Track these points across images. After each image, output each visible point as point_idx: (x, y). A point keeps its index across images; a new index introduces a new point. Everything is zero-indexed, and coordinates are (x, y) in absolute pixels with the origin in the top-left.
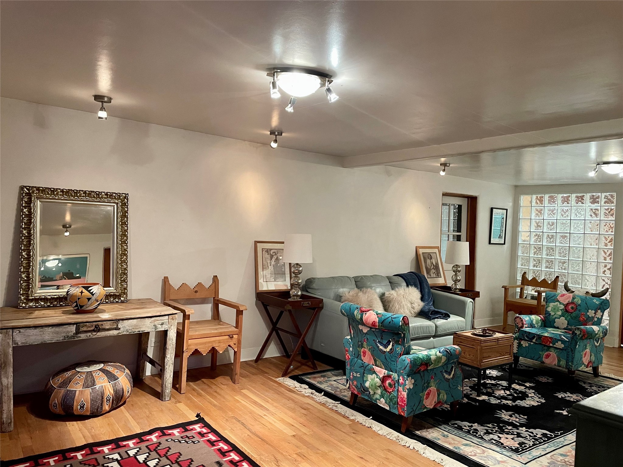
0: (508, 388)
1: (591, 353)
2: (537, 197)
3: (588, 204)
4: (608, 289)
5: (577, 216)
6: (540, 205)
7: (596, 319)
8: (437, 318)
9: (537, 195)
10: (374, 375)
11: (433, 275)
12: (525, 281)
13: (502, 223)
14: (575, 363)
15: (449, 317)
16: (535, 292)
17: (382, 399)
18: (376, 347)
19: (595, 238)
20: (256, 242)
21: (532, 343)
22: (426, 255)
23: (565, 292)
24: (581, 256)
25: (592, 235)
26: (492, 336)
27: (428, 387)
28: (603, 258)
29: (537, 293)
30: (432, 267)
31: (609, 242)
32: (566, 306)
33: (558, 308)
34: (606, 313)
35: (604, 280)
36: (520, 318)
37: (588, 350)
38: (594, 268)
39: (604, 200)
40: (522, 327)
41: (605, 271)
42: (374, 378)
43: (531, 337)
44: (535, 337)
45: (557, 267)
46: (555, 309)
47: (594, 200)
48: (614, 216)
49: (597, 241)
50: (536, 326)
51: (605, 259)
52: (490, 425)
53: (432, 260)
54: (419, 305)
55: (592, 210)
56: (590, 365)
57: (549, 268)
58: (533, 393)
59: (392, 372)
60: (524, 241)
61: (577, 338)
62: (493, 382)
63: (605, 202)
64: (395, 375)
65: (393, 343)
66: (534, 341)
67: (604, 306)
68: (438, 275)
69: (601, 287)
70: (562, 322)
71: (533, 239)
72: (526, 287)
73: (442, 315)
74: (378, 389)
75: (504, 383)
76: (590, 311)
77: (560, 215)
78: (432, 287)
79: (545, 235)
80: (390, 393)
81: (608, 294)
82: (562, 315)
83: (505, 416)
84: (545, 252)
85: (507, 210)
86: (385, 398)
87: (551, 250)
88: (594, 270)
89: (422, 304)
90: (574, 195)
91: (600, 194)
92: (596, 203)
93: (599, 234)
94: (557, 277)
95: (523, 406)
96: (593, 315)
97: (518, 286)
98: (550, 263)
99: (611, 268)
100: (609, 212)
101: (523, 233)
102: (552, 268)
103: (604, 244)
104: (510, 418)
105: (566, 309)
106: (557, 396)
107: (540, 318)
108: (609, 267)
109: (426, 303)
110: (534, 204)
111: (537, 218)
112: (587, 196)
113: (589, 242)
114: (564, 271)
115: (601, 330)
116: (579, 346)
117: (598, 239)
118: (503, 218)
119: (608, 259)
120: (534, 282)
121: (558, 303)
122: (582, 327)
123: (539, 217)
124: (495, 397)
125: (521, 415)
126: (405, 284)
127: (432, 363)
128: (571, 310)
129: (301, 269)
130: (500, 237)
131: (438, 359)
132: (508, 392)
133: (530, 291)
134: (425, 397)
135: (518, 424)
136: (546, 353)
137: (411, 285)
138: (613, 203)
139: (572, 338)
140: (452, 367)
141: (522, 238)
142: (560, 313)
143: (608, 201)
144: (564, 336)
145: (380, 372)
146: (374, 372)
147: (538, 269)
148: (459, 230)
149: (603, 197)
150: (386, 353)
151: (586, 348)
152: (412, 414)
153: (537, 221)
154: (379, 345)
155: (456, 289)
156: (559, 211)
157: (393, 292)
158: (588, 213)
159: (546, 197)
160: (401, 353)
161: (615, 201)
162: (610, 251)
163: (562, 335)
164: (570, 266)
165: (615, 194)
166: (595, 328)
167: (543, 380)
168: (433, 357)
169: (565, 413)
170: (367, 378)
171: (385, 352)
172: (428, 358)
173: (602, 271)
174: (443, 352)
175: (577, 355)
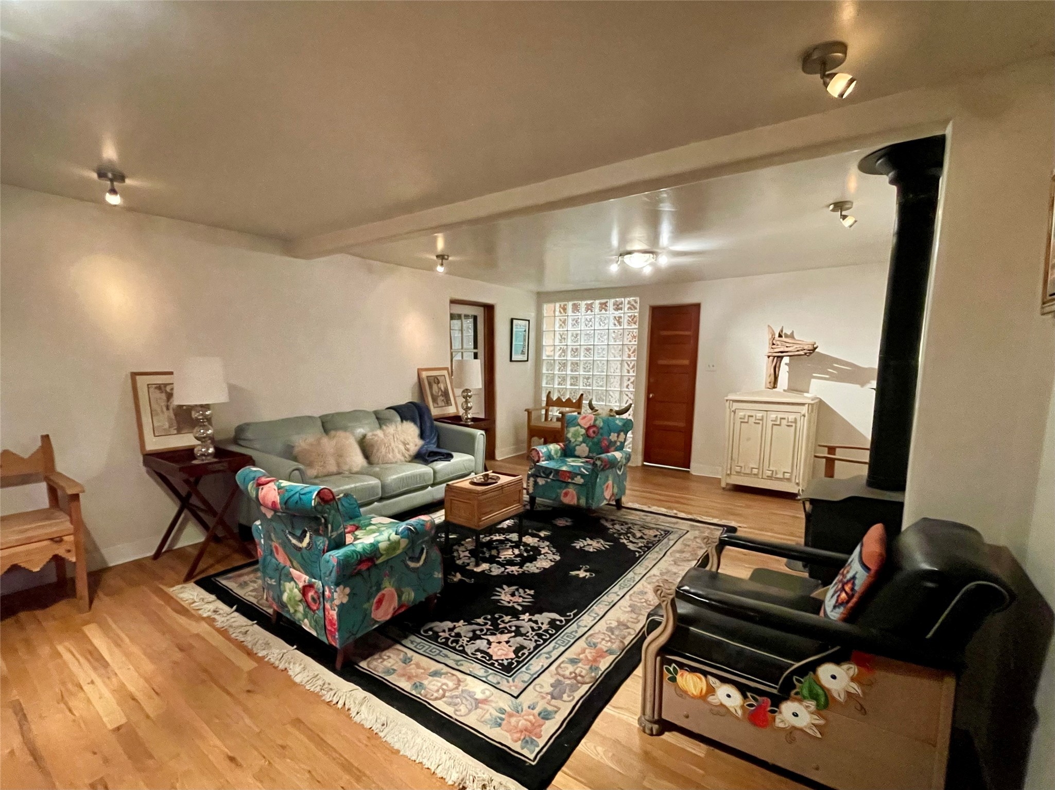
0: (517, 545)
1: (613, 484)
2: (560, 305)
3: (611, 312)
4: (631, 404)
5: (600, 325)
6: (564, 314)
7: (618, 444)
8: (436, 460)
9: (560, 303)
10: (292, 583)
11: (441, 404)
12: (550, 403)
13: (525, 336)
14: (596, 499)
15: (452, 456)
16: (559, 413)
17: (306, 620)
18: (287, 541)
19: (619, 349)
20: (134, 375)
21: (549, 480)
22: (432, 380)
23: (590, 411)
24: (605, 371)
25: (615, 346)
26: (496, 483)
27: (379, 589)
28: (626, 371)
29: (560, 415)
30: (440, 394)
31: (632, 353)
32: (587, 429)
33: (579, 433)
34: (630, 434)
35: (627, 395)
36: (537, 450)
37: (610, 482)
38: (617, 382)
39: (627, 306)
40: (538, 461)
41: (628, 385)
42: (293, 588)
43: (548, 472)
44: (551, 473)
45: (581, 384)
46: (576, 435)
47: (618, 307)
48: (637, 324)
49: (621, 352)
50: (555, 457)
51: (628, 372)
52: (481, 621)
53: (439, 385)
54: (416, 445)
55: (615, 317)
56: (613, 498)
57: (574, 385)
58: (548, 546)
59: (315, 579)
60: (548, 356)
61: (597, 470)
62: (502, 537)
63: (629, 308)
64: (318, 584)
65: (310, 534)
66: (551, 477)
67: (627, 426)
68: (448, 402)
69: (625, 402)
70: (583, 449)
71: (557, 354)
72: (551, 408)
73: (443, 455)
74: (298, 605)
75: (514, 537)
76: (612, 434)
77: (584, 324)
78: (436, 420)
79: (570, 348)
80: (314, 611)
81: (631, 409)
82: (584, 442)
83: (505, 596)
84: (569, 368)
85: (529, 321)
86: (309, 619)
87: (575, 365)
88: (618, 385)
89: (420, 443)
90: (597, 302)
91: (623, 299)
92: (619, 309)
93: (623, 345)
94: (582, 395)
95: (531, 572)
96: (616, 439)
97: (543, 408)
98: (575, 379)
99: (634, 381)
100: (633, 320)
101: (547, 348)
102: (577, 385)
103: (627, 355)
104: (511, 598)
105: (587, 434)
106: (575, 546)
107: (558, 447)
108: (632, 379)
109: (428, 440)
110: (557, 313)
111: (561, 329)
112: (611, 302)
113: (613, 353)
114: (588, 388)
115: (624, 455)
116: (600, 479)
117: (622, 350)
118: (525, 331)
119: (631, 371)
120: (559, 403)
121: (579, 427)
122: (603, 456)
123: (563, 328)
124: (498, 563)
125: (527, 590)
126: (399, 419)
127: (382, 555)
128: (592, 435)
129: (208, 413)
130: (523, 353)
131: (393, 546)
132: (517, 552)
133: (555, 412)
134: (373, 608)
135: (520, 608)
136: (564, 491)
137: (407, 420)
138: (636, 308)
139: (593, 470)
140: (422, 549)
141: (546, 353)
142: (581, 439)
143: (632, 307)
144: (584, 469)
145: (299, 578)
146: (292, 579)
147: (563, 387)
148: (476, 347)
149: (626, 302)
150: (304, 551)
151: (607, 480)
152: (351, 640)
153: (561, 332)
154: (290, 537)
155: (467, 419)
156: (583, 320)
157: (379, 433)
158: (612, 321)
159: (570, 305)
160: (324, 550)
161: (638, 306)
162: (633, 363)
163: (582, 466)
164: (594, 382)
165: (638, 299)
166: (618, 455)
167: (561, 522)
168: (382, 546)
169: (582, 574)
170: (284, 587)
171: (300, 548)
172: (374, 547)
173: (625, 385)
174: (402, 533)
175: (598, 490)
